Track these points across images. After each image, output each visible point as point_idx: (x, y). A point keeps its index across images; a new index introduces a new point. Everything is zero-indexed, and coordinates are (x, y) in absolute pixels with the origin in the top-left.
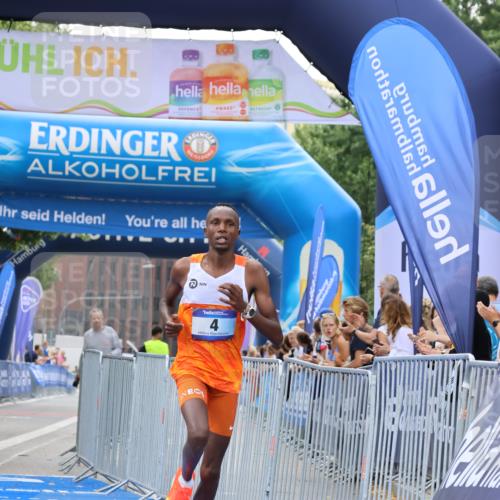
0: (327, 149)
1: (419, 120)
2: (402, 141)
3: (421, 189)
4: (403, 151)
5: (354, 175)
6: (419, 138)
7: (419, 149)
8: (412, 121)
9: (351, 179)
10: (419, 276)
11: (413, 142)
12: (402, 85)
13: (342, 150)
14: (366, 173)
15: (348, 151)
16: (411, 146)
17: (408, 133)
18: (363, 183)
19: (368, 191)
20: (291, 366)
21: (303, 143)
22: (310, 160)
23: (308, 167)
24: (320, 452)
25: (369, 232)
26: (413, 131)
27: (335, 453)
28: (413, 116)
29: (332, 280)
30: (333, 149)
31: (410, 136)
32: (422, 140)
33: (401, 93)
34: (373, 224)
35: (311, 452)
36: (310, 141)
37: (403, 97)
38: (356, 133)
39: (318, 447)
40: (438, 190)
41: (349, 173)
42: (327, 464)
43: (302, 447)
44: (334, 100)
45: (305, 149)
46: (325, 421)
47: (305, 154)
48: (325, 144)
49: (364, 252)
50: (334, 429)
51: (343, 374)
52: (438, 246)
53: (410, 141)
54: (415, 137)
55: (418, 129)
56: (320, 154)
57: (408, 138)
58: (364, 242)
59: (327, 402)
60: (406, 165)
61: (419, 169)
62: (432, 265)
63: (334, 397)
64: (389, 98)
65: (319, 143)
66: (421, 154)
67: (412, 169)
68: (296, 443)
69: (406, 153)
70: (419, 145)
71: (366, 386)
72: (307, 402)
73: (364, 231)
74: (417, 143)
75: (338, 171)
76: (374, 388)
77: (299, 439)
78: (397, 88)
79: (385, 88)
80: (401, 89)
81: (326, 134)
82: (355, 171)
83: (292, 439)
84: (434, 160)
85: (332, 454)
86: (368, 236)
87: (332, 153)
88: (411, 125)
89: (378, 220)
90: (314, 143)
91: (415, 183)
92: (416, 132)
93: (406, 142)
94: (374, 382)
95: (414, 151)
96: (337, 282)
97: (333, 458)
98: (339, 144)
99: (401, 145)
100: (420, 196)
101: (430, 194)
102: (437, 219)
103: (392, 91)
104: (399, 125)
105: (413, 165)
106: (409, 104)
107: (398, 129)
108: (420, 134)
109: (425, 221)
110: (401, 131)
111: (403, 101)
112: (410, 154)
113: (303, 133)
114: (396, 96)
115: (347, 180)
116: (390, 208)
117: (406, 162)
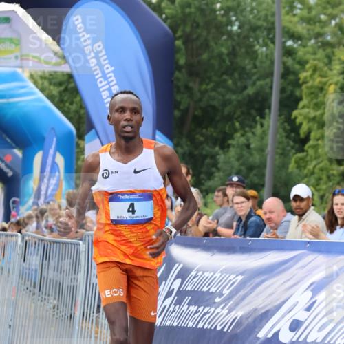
0: (52, 87)
1: (113, 69)
2: (101, 82)
4: (101, 90)
5: (71, 107)
6: (112, 81)
7: (113, 88)
8: (107, 68)
9: (69, 108)
11: (109, 83)
12: (100, 43)
13: (62, 88)
14: (79, 105)
15: (66, 89)
16: (107, 87)
17: (105, 76)
18: (77, 112)
19: (80, 117)
20: (27, 238)
21: (35, 83)
22: (41, 95)
23: (39, 100)
24: (46, 297)
25: (81, 146)
26: (108, 76)
27: (57, 298)
28: (108, 66)
29: (55, 178)
30: (56, 88)
31: (106, 79)
32: (115, 82)
33: (99, 49)
34: (84, 140)
35: (40, 298)
36: (40, 82)
37: (101, 52)
38: (70, 77)
39: (46, 294)
41: (67, 104)
42: (52, 306)
43: (34, 294)
44: (56, 54)
45: (37, 86)
46: (51, 276)
47: (37, 90)
48: (50, 84)
49: (78, 159)
50: (57, 282)
51: (63, 244)
53: (106, 82)
54: (110, 80)
55: (112, 74)
56: (47, 91)
58: (78, 152)
59: (52, 263)
63: (57, 260)
64: (90, 52)
65: (46, 83)
68: (30, 291)
69: (103, 91)
70: (113, 86)
71: (78, 252)
72: (38, 263)
73: (78, 145)
74: (111, 84)
75: (60, 103)
76: (83, 253)
77: (32, 288)
78: (96, 45)
79: (87, 45)
80: (99, 46)
81: (51, 77)
82: (72, 103)
83: (27, 288)
85: (55, 299)
86: (81, 148)
87: (55, 91)
88: (107, 71)
89: (87, 137)
90: (43, 84)
92: (111, 77)
93: (104, 83)
94: (84, 250)
95: (109, 89)
96: (59, 180)
97: (55, 302)
98: (60, 84)
99: (100, 85)
103: (92, 47)
104: (98, 71)
106: (105, 57)
107: (98, 74)
108: (113, 78)
110: (100, 75)
111: (100, 55)
112: (106, 92)
113: (35, 76)
114: (95, 51)
115: (66, 109)
116: (93, 130)
117: (104, 97)
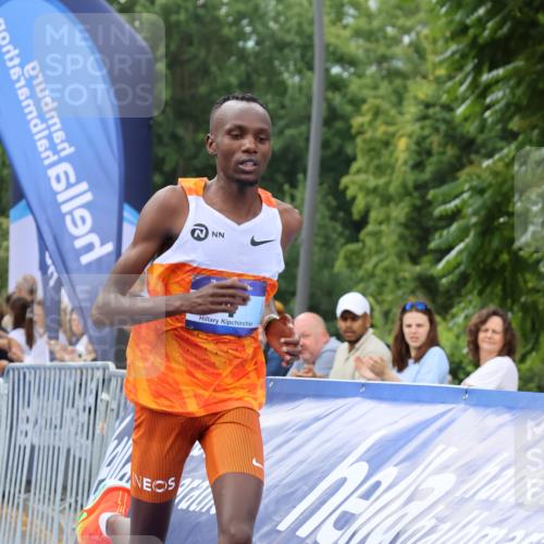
2: (36, 125)
3: (58, 179)
4: (37, 137)
6: (55, 124)
7: (55, 135)
10: (55, 276)
11: (49, 127)
16: (46, 132)
17: (42, 117)
26: (48, 116)
31: (44, 120)
32: (58, 126)
34: (8, 217)
40: (78, 181)
52: (79, 244)
53: (44, 126)
54: (50, 122)
57: (42, 123)
60: (40, 153)
61: (55, 158)
62: (71, 264)
64: (19, 77)
66: (57, 141)
67: (48, 157)
69: (40, 139)
70: (56, 131)
74: (53, 129)
76: (5, 398)
78: (29, 67)
79: (15, 66)
80: (34, 69)
84: (72, 150)
88: (45, 109)
89: (12, 212)
91: (52, 173)
92: (52, 117)
93: (41, 127)
94: (6, 392)
95: (50, 137)
99: (35, 130)
100: (56, 187)
101: (69, 186)
102: (78, 214)
103: (23, 69)
104: (32, 108)
105: (49, 153)
107: (31, 112)
108: (56, 120)
109: (64, 216)
110: (35, 114)
112: (45, 142)
114: (27, 76)
116: (24, 202)
117: (41, 149)
